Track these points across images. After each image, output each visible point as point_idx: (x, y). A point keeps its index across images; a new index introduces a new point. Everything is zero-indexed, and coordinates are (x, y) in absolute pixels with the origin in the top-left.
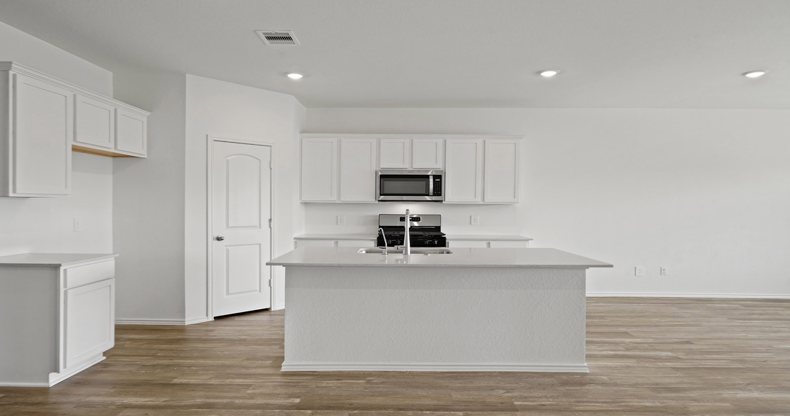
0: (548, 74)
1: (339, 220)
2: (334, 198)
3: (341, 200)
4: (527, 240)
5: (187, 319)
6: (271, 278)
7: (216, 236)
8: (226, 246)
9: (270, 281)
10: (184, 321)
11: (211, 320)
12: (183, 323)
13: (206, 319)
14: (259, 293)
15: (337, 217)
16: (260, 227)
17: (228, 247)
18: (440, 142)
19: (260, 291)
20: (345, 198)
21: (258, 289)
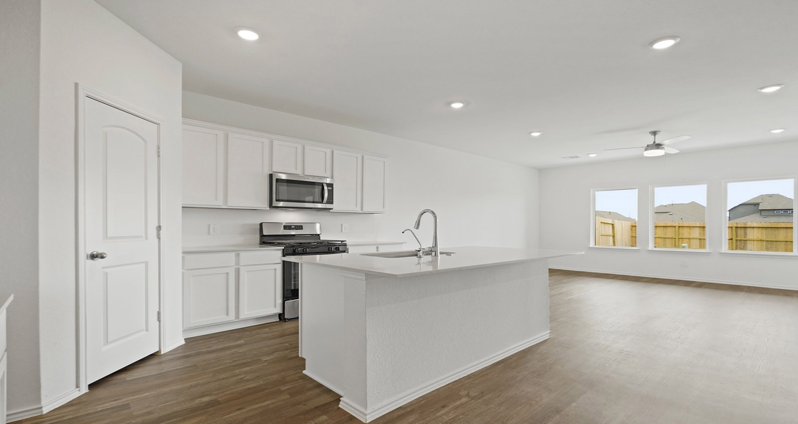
0: (457, 106)
1: (211, 230)
2: (220, 203)
3: (228, 205)
4: (401, 243)
5: (43, 403)
6: (160, 309)
7: (89, 253)
8: (104, 268)
9: (159, 313)
10: (41, 408)
11: (84, 392)
12: (40, 410)
13: (78, 392)
14: (146, 332)
15: (209, 226)
16: (147, 238)
17: (106, 270)
18: (328, 151)
19: (147, 330)
20: (232, 203)
21: (144, 328)
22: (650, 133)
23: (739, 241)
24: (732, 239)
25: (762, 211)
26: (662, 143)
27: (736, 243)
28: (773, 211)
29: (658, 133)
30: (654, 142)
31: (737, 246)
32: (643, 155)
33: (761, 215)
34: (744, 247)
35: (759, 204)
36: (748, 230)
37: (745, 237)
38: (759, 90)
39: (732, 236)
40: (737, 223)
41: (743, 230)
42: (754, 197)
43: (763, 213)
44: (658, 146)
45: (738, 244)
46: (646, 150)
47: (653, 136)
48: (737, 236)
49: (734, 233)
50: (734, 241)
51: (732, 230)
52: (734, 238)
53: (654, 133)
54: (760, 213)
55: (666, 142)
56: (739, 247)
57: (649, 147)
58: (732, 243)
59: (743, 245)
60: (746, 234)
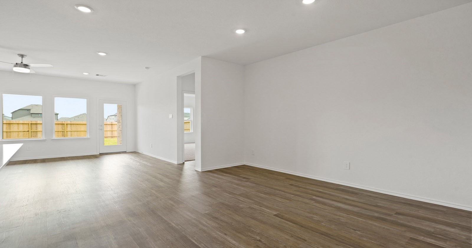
22: (18, 55)
23: (33, 133)
24: (28, 131)
25: (32, 114)
26: (29, 65)
27: (31, 133)
28: (38, 114)
29: (25, 56)
30: (22, 62)
31: (31, 135)
32: (13, 70)
33: (31, 116)
34: (36, 136)
35: (30, 110)
36: (38, 126)
37: (36, 129)
38: (97, 53)
39: (29, 129)
40: (31, 121)
41: (35, 125)
42: (28, 105)
43: (33, 115)
44: (26, 66)
45: (32, 134)
46: (15, 66)
47: (21, 58)
48: (31, 129)
49: (30, 127)
50: (30, 132)
51: (28, 126)
52: (30, 131)
53: (22, 56)
54: (31, 115)
55: (32, 65)
56: (33, 136)
57: (17, 65)
58: (29, 133)
59: (35, 135)
60: (37, 128)
